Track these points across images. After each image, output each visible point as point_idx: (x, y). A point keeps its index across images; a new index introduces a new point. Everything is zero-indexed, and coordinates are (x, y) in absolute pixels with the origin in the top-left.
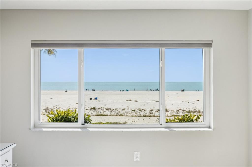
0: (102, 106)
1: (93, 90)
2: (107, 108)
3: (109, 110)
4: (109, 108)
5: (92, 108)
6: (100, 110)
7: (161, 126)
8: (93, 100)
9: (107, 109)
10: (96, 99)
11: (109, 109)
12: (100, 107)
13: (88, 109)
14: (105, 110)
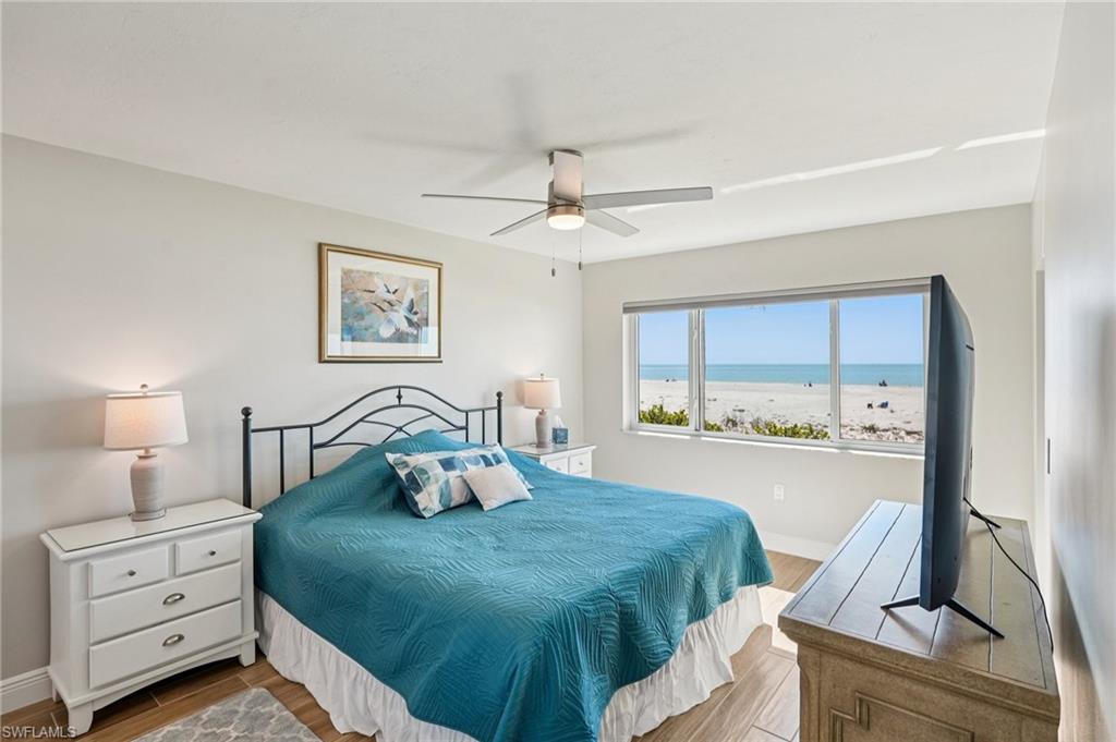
0: (897, 424)
1: (881, 385)
2: (909, 429)
3: (916, 436)
4: (915, 430)
5: (865, 428)
6: (889, 433)
7: (831, 444)
8: (876, 409)
9: (908, 433)
10: (884, 405)
11: (915, 433)
12: (891, 426)
13: (856, 427)
14: (903, 433)
